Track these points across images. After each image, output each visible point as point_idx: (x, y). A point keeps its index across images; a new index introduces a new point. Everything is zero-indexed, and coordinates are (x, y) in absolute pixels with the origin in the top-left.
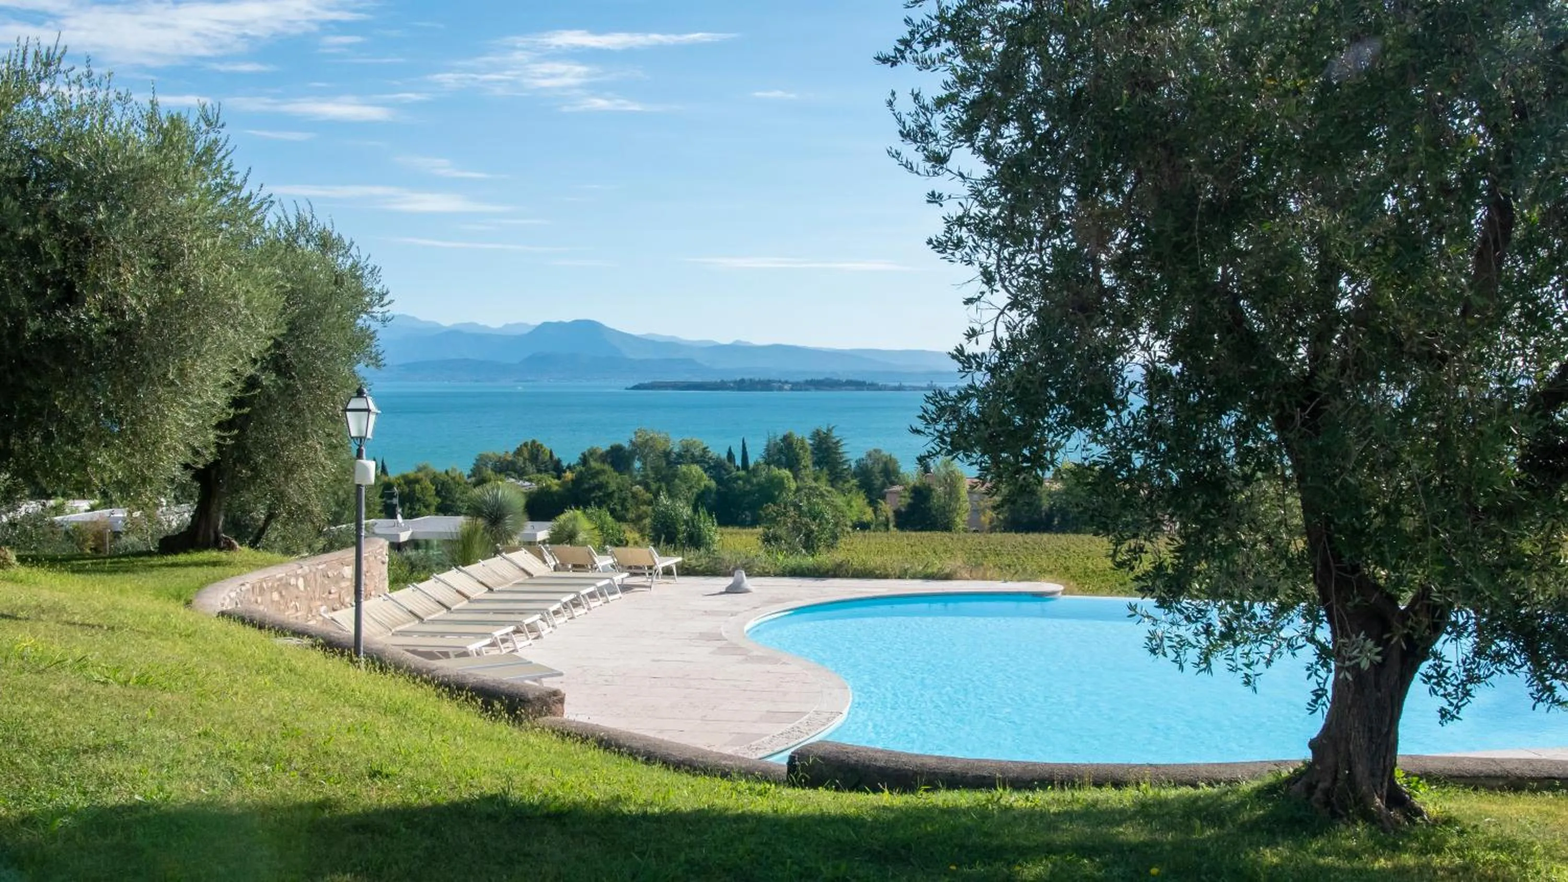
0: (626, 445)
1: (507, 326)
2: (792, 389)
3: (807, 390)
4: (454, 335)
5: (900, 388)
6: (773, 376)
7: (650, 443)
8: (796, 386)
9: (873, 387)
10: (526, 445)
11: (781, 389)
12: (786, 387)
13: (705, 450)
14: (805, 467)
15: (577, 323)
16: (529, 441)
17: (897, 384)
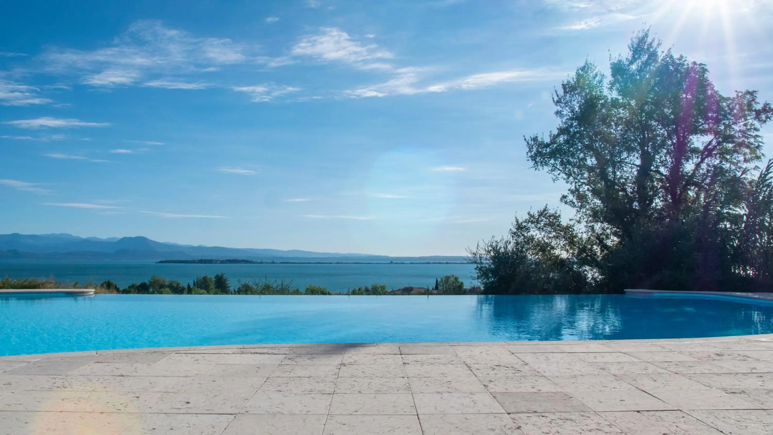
0: (147, 282)
1: (109, 238)
2: (220, 263)
3: (227, 263)
4: (88, 242)
5: (261, 263)
6: (214, 258)
7: (157, 282)
8: (222, 262)
9: (251, 262)
10: (105, 282)
11: (216, 263)
12: (218, 262)
13: (178, 284)
14: (212, 289)
15: (137, 238)
16: (107, 281)
17: (260, 261)
